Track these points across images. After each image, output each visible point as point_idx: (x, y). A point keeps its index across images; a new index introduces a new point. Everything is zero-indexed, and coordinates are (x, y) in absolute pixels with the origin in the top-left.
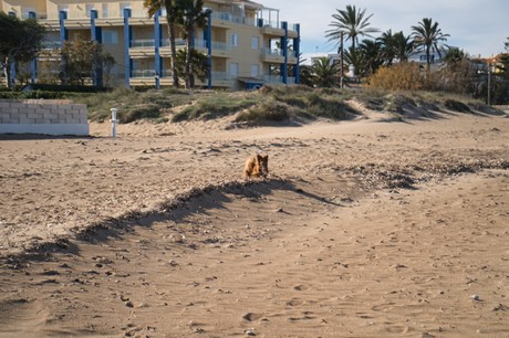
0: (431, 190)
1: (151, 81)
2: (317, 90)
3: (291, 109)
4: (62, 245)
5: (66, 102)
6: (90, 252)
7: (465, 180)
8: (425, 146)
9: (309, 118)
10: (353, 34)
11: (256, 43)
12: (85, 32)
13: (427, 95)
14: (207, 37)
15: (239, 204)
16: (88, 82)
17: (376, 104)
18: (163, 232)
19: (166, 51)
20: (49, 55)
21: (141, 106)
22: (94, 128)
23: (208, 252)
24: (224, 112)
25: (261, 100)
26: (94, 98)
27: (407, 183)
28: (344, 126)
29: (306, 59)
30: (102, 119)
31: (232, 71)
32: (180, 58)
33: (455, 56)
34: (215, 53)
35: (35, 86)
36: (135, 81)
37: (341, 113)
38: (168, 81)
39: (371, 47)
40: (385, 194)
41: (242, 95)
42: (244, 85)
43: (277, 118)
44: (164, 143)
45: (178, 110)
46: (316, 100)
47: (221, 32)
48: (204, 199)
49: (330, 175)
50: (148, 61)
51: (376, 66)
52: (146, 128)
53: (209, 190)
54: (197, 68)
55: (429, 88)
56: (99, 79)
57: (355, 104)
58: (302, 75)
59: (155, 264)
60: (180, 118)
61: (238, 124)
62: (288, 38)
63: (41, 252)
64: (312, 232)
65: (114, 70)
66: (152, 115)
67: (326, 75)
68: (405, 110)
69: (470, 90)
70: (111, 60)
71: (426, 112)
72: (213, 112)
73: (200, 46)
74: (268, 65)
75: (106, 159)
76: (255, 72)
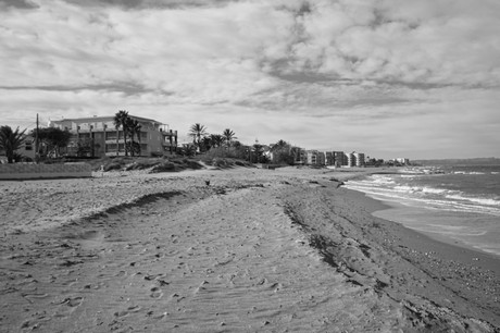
0: (232, 195)
1: (115, 154)
2: (185, 157)
3: (176, 165)
4: (101, 214)
5: (83, 163)
6: (112, 217)
7: (244, 191)
8: (229, 179)
9: (183, 168)
10: (199, 135)
11: (159, 138)
12: (87, 134)
13: (229, 160)
14: (139, 136)
15: (162, 201)
16: (88, 155)
17: (209, 163)
18: (135, 210)
19: (122, 141)
20: (72, 144)
21: (113, 164)
22: (94, 174)
23: (153, 217)
24: (148, 166)
25: (164, 162)
26: (92, 161)
27: (223, 193)
28: (197, 171)
29: (180, 145)
30: (96, 170)
31: (149, 150)
32: (128, 144)
33: (238, 144)
34: (142, 142)
35: (67, 157)
36: (108, 154)
37: (196, 166)
38: (123, 154)
39: (206, 140)
40: (216, 197)
41: (154, 159)
42: (154, 155)
43: (170, 169)
44: (123, 179)
45: (128, 166)
46: (185, 161)
47: (144, 134)
48: (148, 199)
49: (194, 189)
50: (113, 146)
51: (209, 148)
52: (115, 173)
53: (150, 195)
54: (135, 148)
55: (230, 157)
56: (93, 153)
57: (201, 163)
58: (179, 151)
59: (135, 221)
60: (129, 169)
61: (154, 171)
62: (172, 135)
63: (96, 216)
64: (190, 209)
65: (100, 150)
66: (118, 168)
67: (189, 151)
68: (220, 165)
69: (244, 158)
70: (98, 146)
71: (228, 166)
72: (143, 167)
73: (136, 139)
74: (164, 147)
75: (104, 186)
76: (159, 150)
